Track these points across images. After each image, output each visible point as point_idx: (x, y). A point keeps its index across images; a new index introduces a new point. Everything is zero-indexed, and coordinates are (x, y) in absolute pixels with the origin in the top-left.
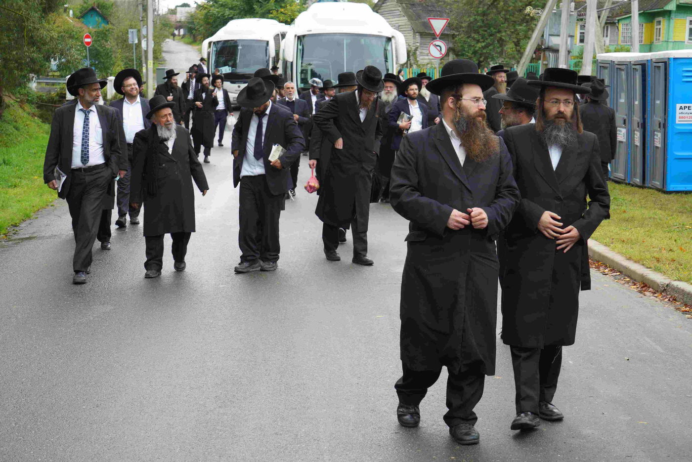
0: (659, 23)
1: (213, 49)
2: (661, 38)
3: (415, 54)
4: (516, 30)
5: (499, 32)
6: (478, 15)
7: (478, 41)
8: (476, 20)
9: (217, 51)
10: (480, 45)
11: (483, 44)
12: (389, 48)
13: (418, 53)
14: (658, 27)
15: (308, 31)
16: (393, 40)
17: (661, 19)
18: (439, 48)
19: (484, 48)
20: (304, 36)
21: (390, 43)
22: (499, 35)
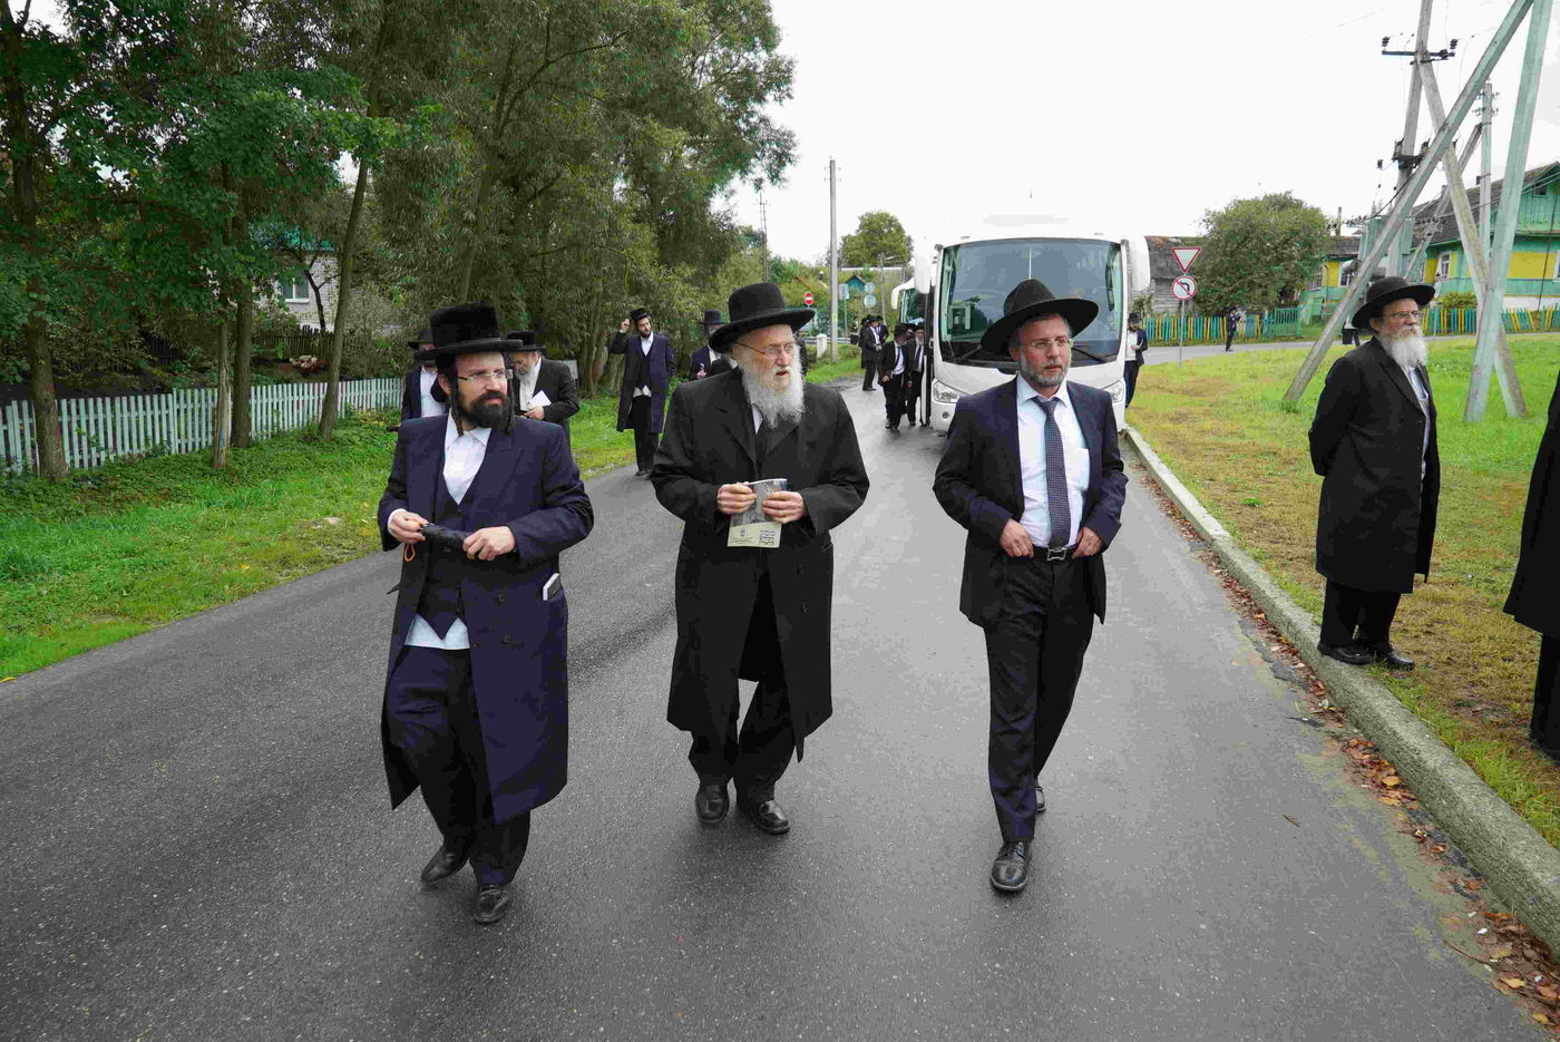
0: (1447, 258)
1: (905, 298)
2: (1449, 276)
3: (1149, 302)
4: (1271, 271)
5: (1251, 274)
6: (1225, 254)
7: (1225, 285)
8: (1222, 261)
9: (909, 301)
10: (1226, 289)
11: (1230, 289)
12: (1116, 264)
13: (1152, 301)
14: (1445, 262)
15: (963, 238)
16: (1123, 248)
17: (1450, 252)
18: (1186, 287)
19: (1232, 291)
20: (957, 247)
21: (1118, 255)
22: (1250, 278)
